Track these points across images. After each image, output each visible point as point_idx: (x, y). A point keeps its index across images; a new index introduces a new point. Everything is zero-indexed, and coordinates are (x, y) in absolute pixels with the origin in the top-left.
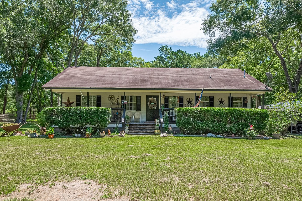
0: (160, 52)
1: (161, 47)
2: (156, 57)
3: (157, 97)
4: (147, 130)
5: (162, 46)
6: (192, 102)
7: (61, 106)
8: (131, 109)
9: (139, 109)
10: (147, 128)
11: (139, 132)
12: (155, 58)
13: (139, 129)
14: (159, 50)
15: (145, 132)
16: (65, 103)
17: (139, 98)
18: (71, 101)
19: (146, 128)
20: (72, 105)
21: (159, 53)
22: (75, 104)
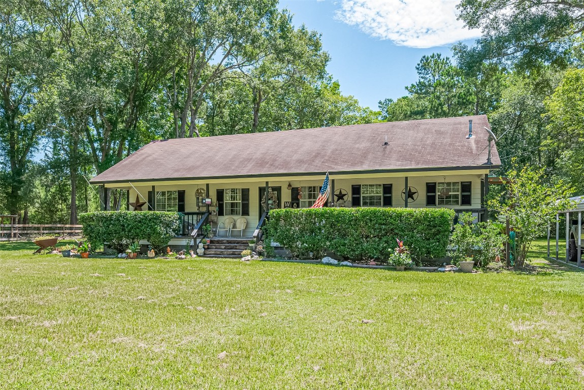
0: (420, 73)
1: (422, 60)
2: (409, 86)
3: (278, 189)
4: (235, 250)
5: (424, 57)
6: (345, 198)
7: (128, 209)
8: (232, 212)
9: (245, 212)
10: (237, 248)
11: (222, 253)
12: (407, 88)
13: (225, 249)
14: (418, 67)
15: (232, 254)
16: (132, 204)
17: (245, 193)
18: (141, 201)
19: (236, 246)
20: (142, 207)
21: (418, 75)
22: (146, 206)
